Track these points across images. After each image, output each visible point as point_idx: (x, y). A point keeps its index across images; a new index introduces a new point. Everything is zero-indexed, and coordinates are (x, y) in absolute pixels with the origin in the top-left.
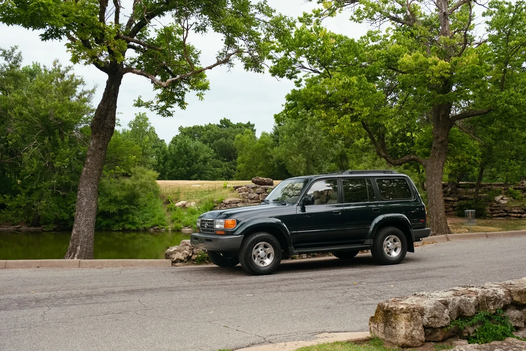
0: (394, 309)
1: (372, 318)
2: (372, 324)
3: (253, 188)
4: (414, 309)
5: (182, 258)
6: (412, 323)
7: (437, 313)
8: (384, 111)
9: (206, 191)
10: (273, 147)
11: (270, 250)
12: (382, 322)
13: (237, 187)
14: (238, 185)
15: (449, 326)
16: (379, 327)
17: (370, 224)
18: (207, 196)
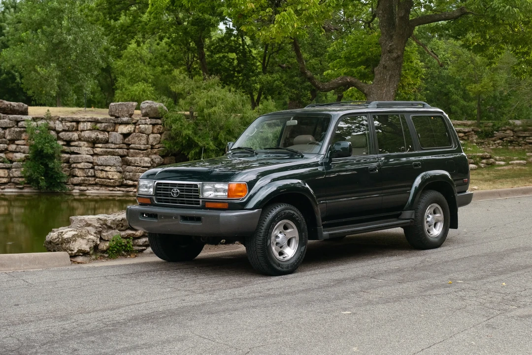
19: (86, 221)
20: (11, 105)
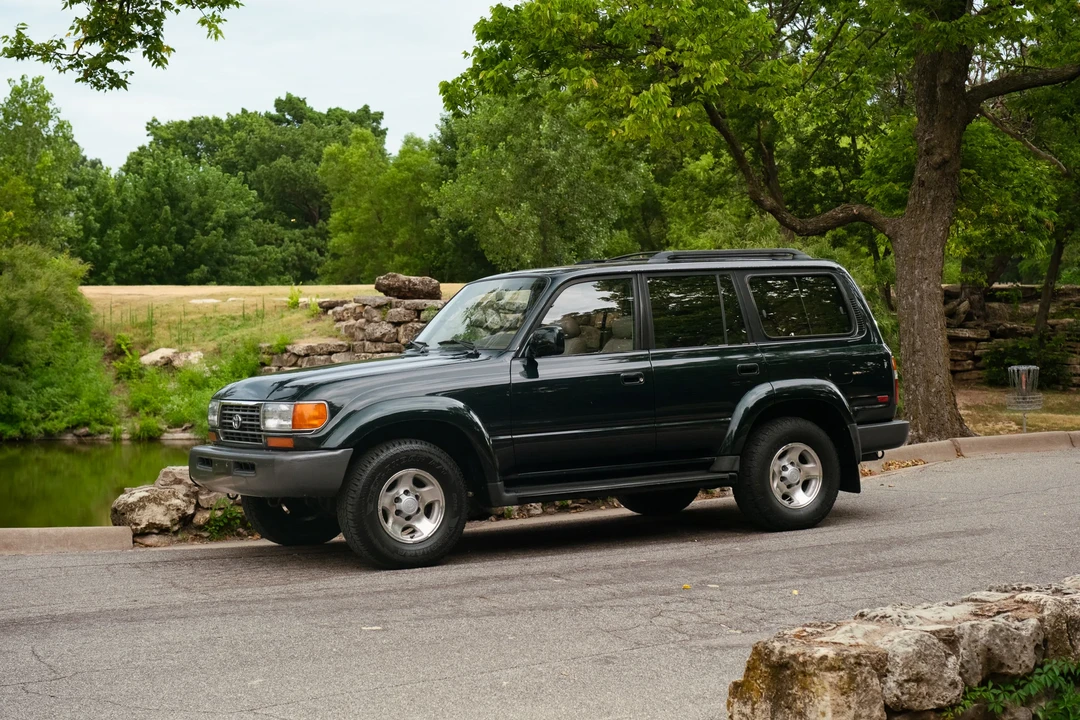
0: (801, 659)
1: (736, 686)
2: (736, 705)
3: (379, 307)
4: (858, 657)
5: (166, 521)
6: (853, 699)
7: (924, 668)
8: (772, 72)
9: (234, 318)
10: (438, 181)
11: (433, 492)
12: (767, 698)
13: (331, 306)
14: (334, 299)
15: (959, 705)
16: (758, 713)
17: (731, 411)
18: (237, 334)
19: (174, 475)
20: (410, 281)
